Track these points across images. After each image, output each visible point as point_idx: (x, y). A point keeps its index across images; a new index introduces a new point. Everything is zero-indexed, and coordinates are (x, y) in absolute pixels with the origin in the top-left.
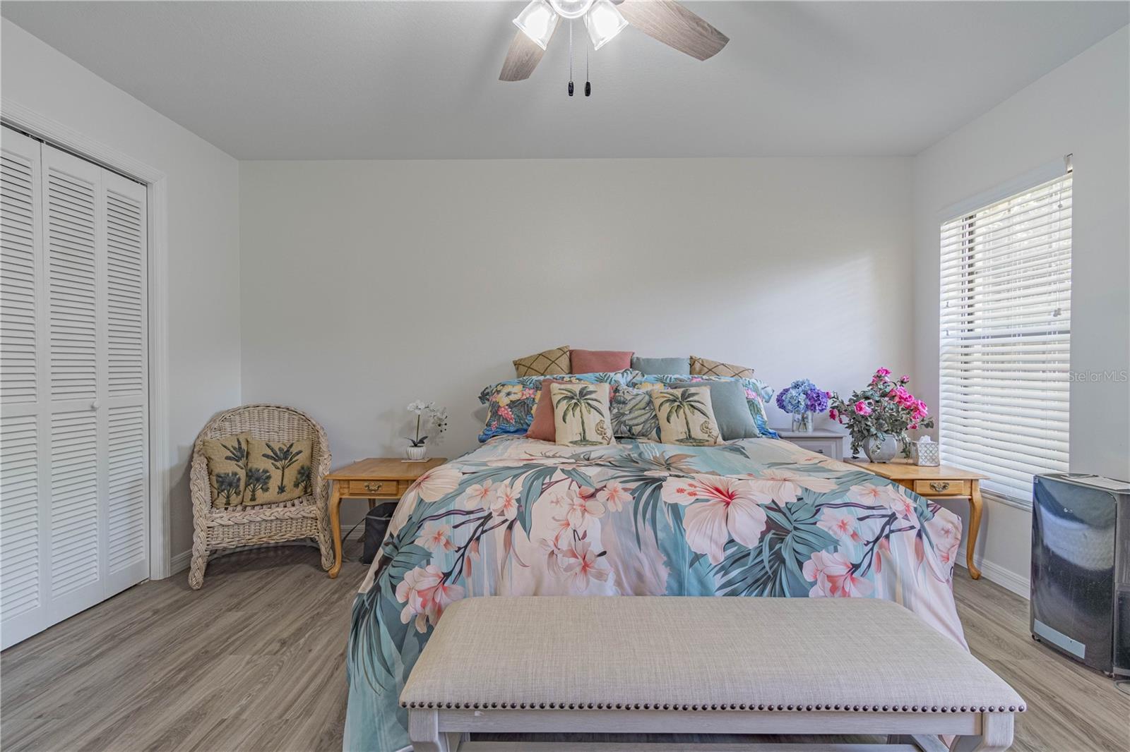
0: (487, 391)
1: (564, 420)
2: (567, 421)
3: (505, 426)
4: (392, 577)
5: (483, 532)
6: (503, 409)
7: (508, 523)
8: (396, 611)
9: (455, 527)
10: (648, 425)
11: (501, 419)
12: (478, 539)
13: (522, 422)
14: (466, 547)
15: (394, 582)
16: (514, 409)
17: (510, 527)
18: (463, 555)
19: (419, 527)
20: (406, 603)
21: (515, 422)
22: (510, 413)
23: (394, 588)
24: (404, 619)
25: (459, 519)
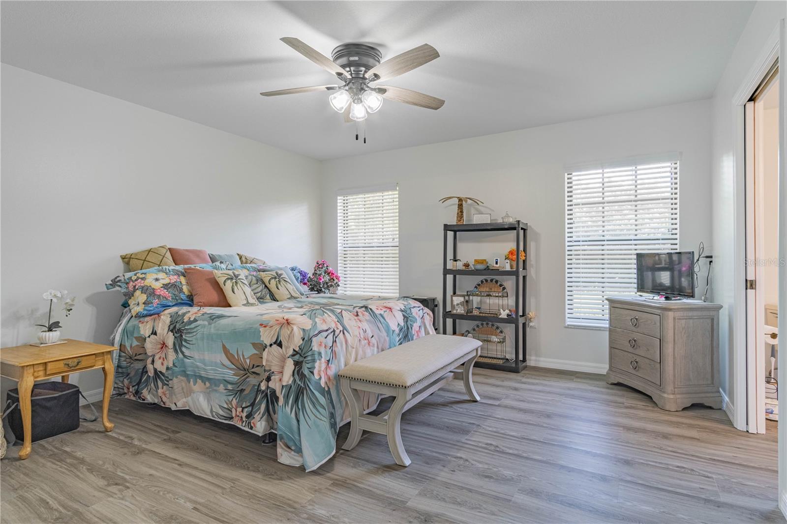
0: (118, 279)
1: (233, 292)
2: (235, 292)
3: (165, 302)
4: (310, 368)
5: (336, 337)
6: (159, 291)
7: (342, 332)
8: (318, 383)
9: (326, 338)
10: (263, 293)
11: (162, 298)
12: (335, 341)
13: (177, 298)
14: (332, 346)
15: (311, 370)
16: (169, 290)
17: (344, 333)
18: (332, 350)
19: (311, 342)
20: (320, 378)
21: (172, 299)
22: (167, 293)
23: (312, 373)
24: (323, 385)
25: (325, 334)
